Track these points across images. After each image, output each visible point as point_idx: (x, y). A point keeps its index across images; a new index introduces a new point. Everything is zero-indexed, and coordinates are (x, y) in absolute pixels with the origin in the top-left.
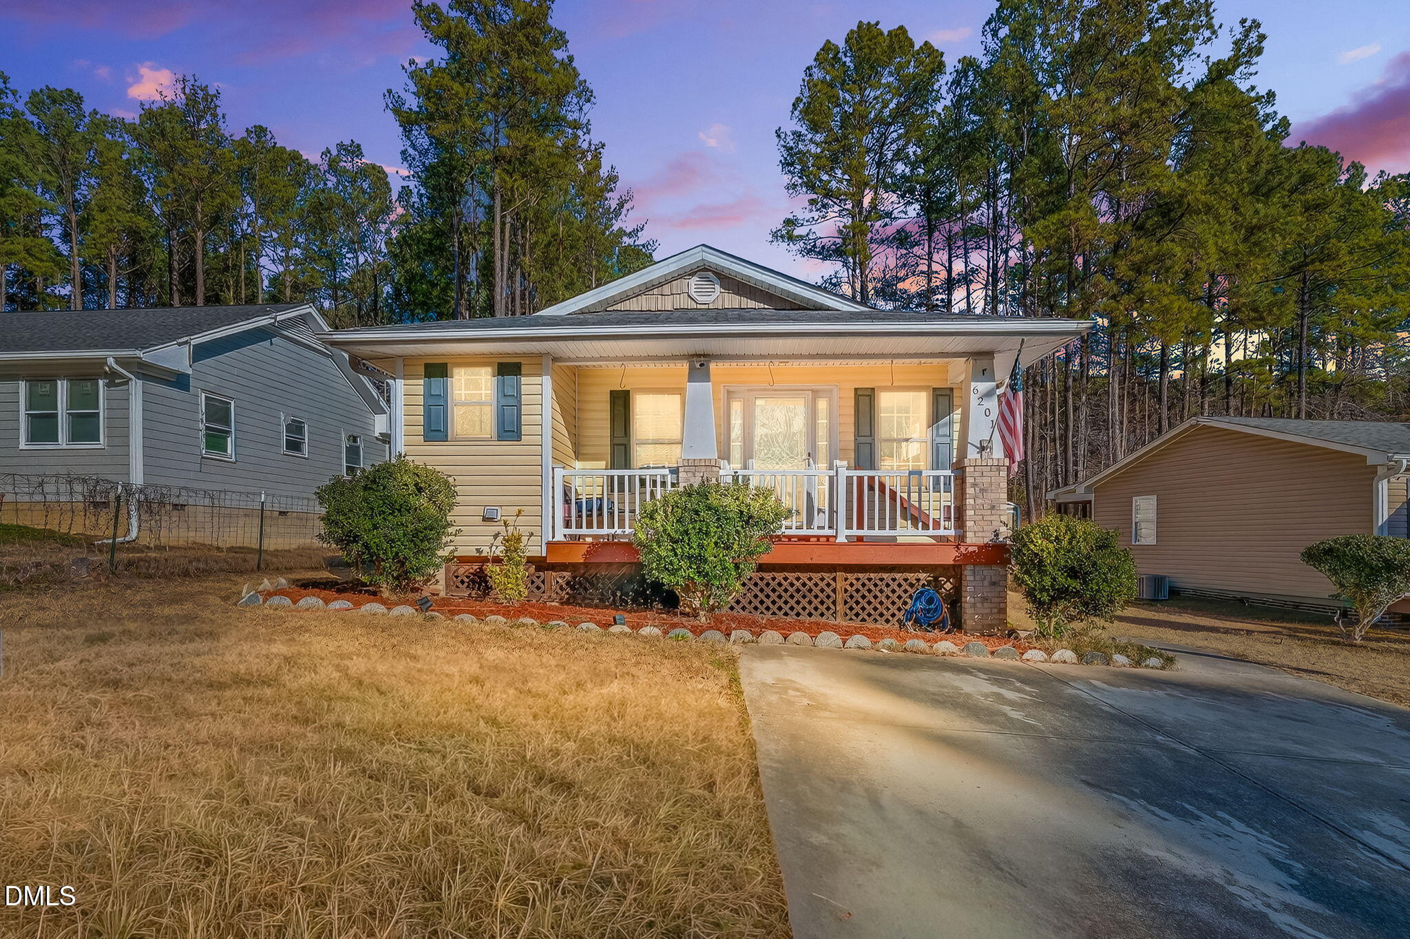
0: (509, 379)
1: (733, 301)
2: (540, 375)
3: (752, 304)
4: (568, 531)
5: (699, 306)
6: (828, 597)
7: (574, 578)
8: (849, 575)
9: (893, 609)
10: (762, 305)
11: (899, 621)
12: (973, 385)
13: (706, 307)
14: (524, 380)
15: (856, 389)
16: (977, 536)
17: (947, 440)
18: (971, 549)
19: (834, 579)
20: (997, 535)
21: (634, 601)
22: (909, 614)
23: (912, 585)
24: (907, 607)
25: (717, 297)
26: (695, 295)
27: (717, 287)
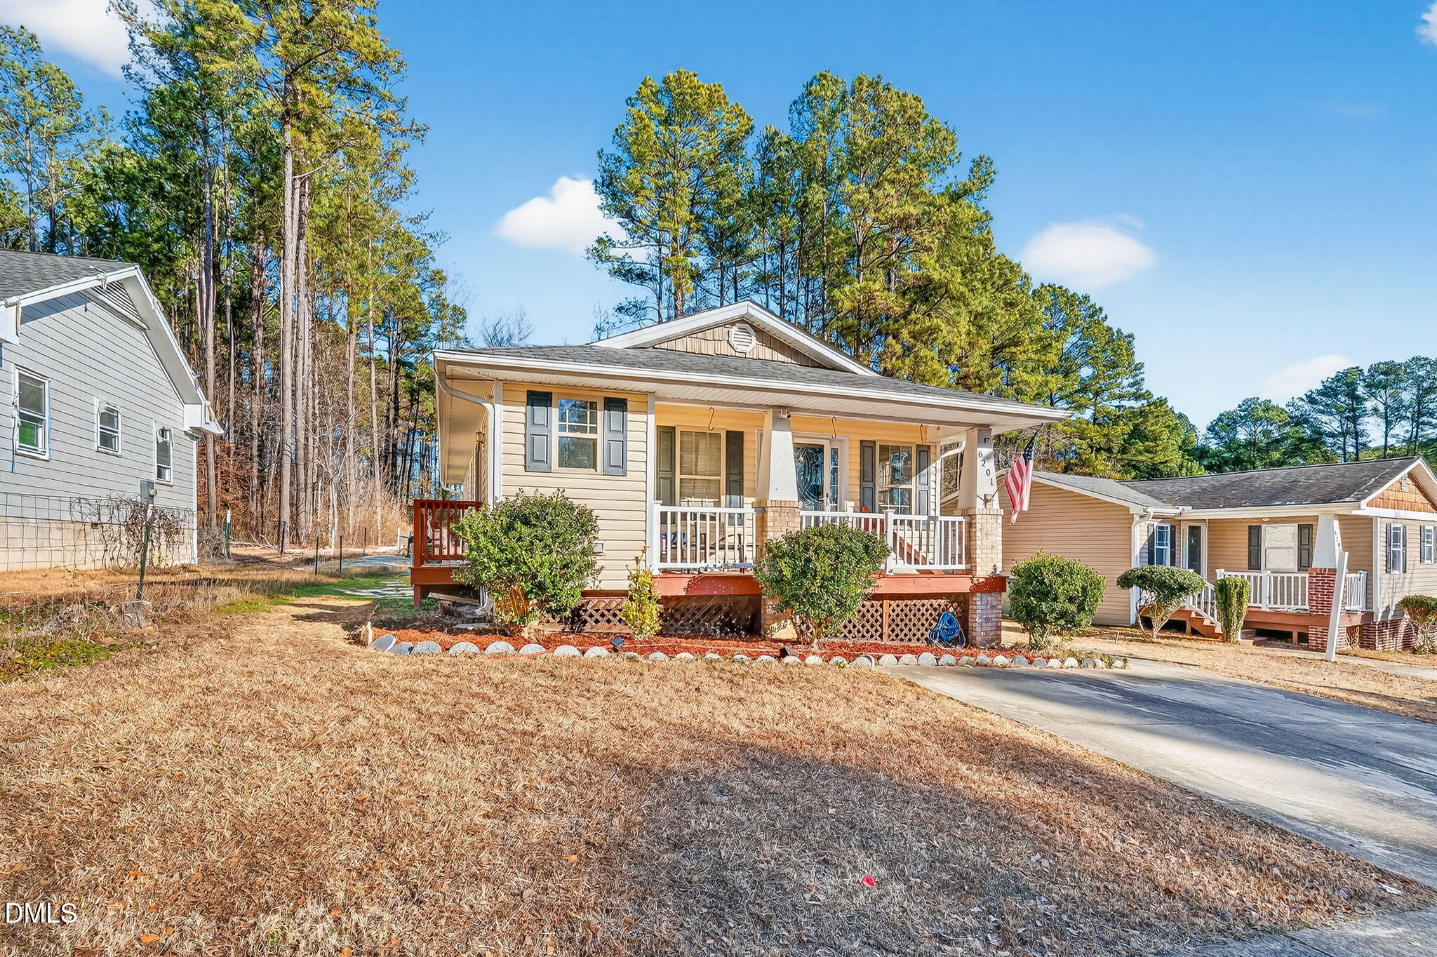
0: (616, 415)
1: (766, 353)
2: (646, 413)
3: (781, 357)
4: (664, 565)
5: (737, 354)
6: (877, 621)
7: (666, 609)
8: (892, 602)
9: (923, 630)
10: (789, 360)
11: (926, 639)
12: (979, 450)
13: (743, 355)
14: (630, 416)
15: (862, 442)
16: (983, 571)
17: (926, 488)
18: (981, 580)
19: (881, 606)
20: (995, 569)
21: (722, 630)
22: (934, 634)
23: (935, 610)
24: (932, 627)
25: (751, 347)
26: (734, 343)
27: (754, 338)
